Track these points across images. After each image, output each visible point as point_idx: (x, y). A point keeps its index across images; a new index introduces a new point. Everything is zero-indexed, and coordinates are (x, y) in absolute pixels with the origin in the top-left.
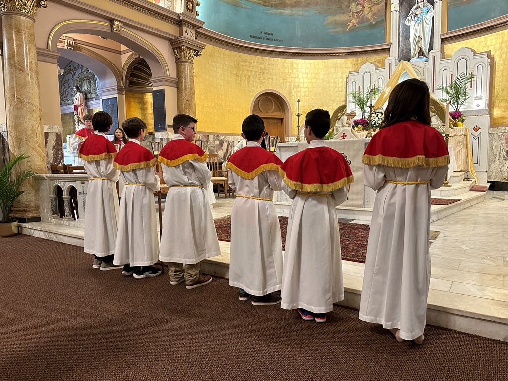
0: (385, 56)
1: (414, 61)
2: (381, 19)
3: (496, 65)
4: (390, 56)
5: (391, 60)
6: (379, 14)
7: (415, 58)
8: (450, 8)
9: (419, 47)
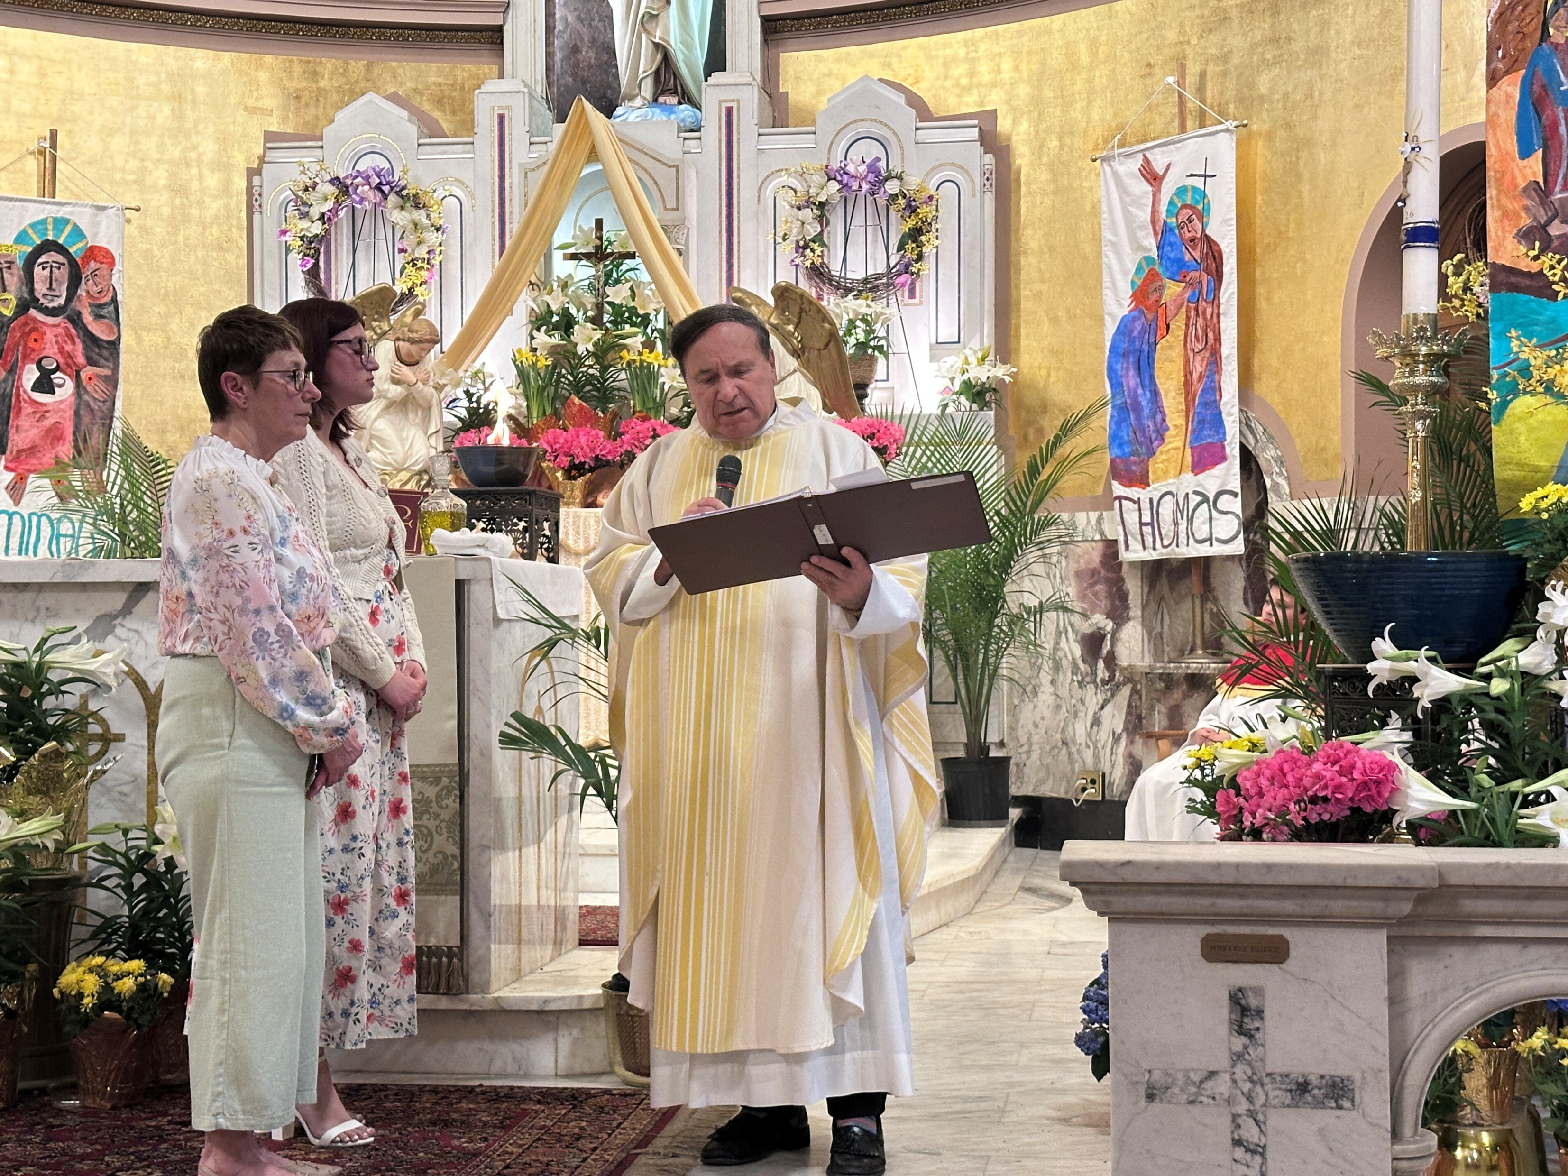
0: (472, 68)
1: (632, 118)
3: (1023, 189)
4: (501, 76)
5: (506, 101)
7: (638, 102)
9: (657, 46)
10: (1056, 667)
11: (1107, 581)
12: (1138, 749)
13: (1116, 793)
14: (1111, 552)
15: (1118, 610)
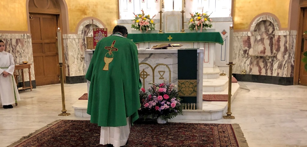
10: (239, 55)
11: (248, 42)
12: (251, 67)
13: (248, 73)
14: (249, 38)
15: (250, 47)
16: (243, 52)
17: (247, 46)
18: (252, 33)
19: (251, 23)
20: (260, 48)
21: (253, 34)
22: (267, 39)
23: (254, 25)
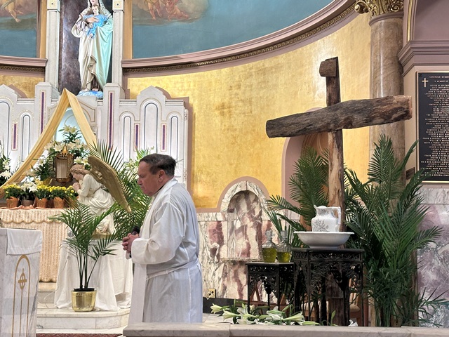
0: (36, 79)
1: (84, 94)
2: (29, 17)
3: (196, 120)
4: (44, 81)
5: (45, 88)
6: (27, 7)
7: (86, 90)
8: (134, 23)
9: (92, 74)
10: (203, 258)
11: (218, 233)
12: (225, 283)
13: (219, 295)
14: (219, 224)
15: (221, 242)
16: (209, 253)
17: (217, 239)
18: (224, 216)
19: (222, 197)
20: (241, 244)
21: (226, 216)
22: (252, 227)
23: (227, 200)
